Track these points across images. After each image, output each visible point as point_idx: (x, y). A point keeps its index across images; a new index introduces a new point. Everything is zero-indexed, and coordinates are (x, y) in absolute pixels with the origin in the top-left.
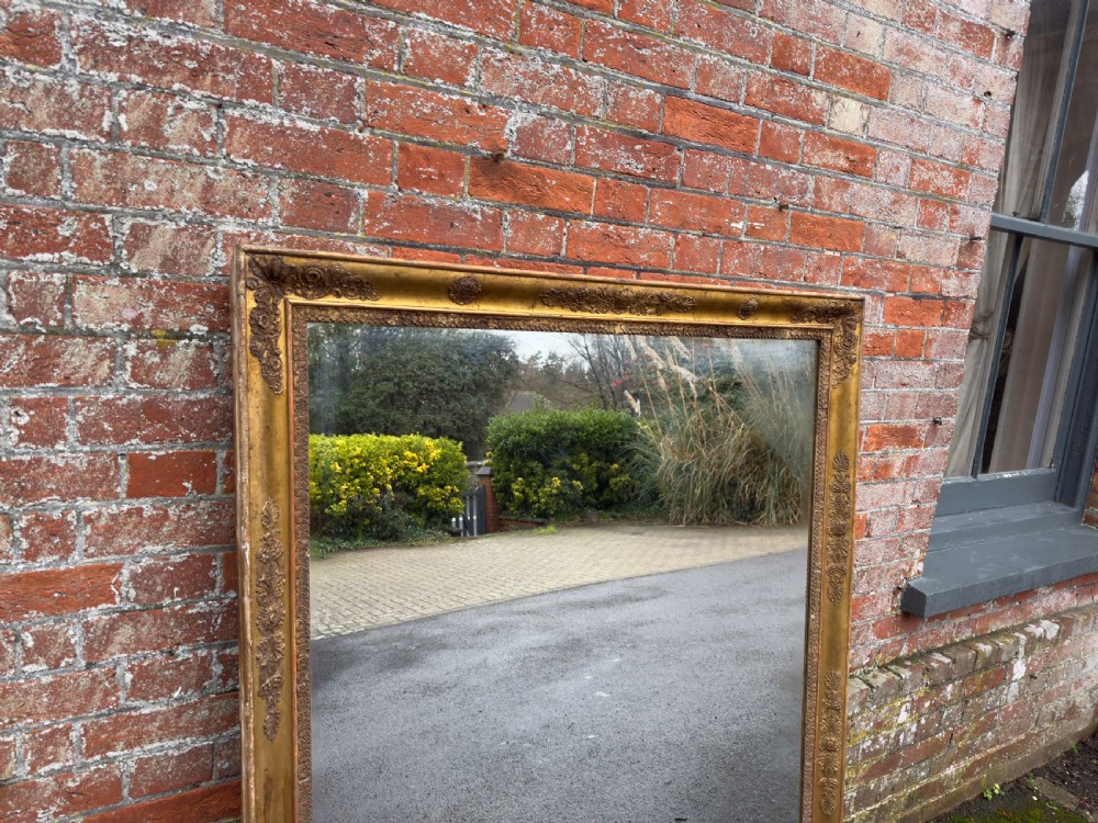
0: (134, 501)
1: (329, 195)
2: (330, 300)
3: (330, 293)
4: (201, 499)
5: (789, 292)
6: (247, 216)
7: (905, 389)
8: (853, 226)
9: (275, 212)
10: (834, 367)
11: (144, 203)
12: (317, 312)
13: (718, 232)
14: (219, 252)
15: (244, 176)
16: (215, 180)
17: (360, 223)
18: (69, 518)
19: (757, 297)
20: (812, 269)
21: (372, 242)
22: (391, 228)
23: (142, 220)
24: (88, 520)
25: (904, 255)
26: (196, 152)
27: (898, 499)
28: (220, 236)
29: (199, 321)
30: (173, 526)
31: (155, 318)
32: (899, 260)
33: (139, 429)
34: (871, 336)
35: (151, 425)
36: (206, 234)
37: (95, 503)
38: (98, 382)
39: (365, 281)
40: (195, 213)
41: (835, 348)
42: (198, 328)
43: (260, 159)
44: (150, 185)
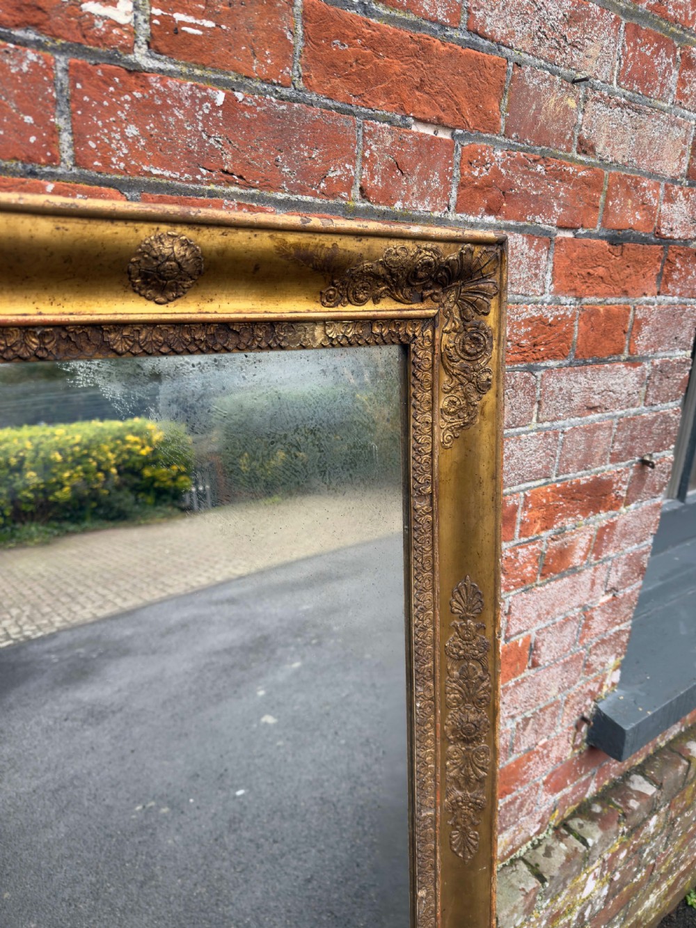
5: (294, 220)
7: (594, 417)
8: (478, 65)
10: (443, 403)
13: (36, 26)
20: (379, 167)
25: (592, 148)
27: (582, 596)
32: (581, 157)
34: (529, 322)
41: (445, 359)
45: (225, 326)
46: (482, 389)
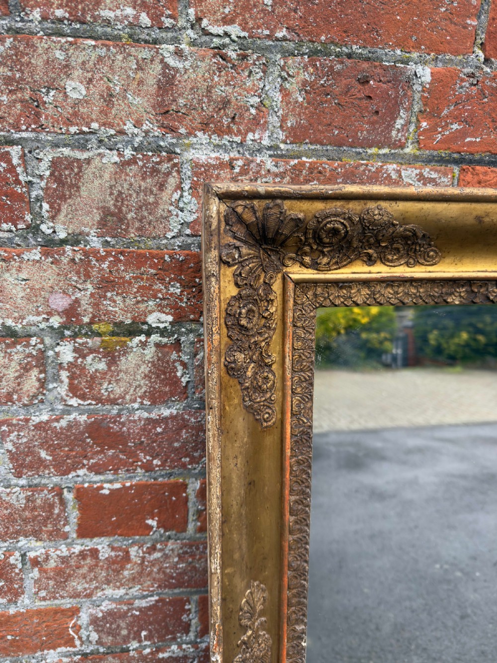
0: (87, 541)
1: (364, 82)
2: (357, 270)
3: (358, 257)
4: (169, 538)
6: (229, 131)
9: (274, 120)
11: (69, 122)
12: (334, 292)
14: (187, 197)
15: (224, 57)
16: (177, 70)
17: (412, 128)
18: (12, 560)
21: (429, 161)
22: (463, 134)
23: (66, 151)
24: (35, 562)
26: (145, 20)
28: (187, 171)
29: (161, 308)
30: (137, 569)
31: (96, 305)
33: (85, 457)
35: (102, 452)
36: (165, 166)
37: (39, 544)
38: (25, 400)
39: (420, 234)
40: (147, 132)
42: (159, 319)
43: (251, 24)
44: (75, 89)
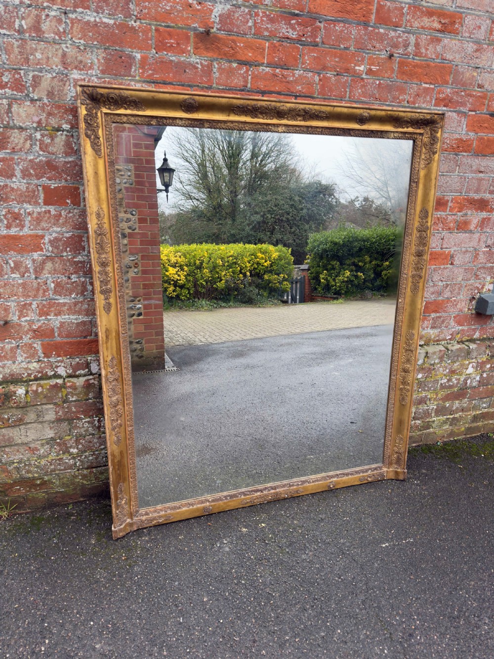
0: (46, 207)
1: (121, 57)
2: (122, 111)
3: (122, 107)
4: (75, 209)
5: (390, 108)
6: (83, 70)
7: (481, 175)
8: (444, 67)
9: (96, 67)
10: (423, 157)
11: (37, 65)
12: (116, 117)
13: (347, 73)
14: (72, 88)
15: (80, 49)
16: (67, 52)
17: (137, 72)
18: (21, 212)
19: (368, 111)
20: (412, 96)
21: (144, 82)
22: (153, 74)
23: (36, 73)
24: (29, 214)
25: (483, 86)
26: (57, 37)
28: (72, 81)
29: (66, 123)
30: (64, 220)
31: (47, 121)
32: (479, 90)
33: (45, 174)
34: (457, 139)
35: (50, 172)
36: (65, 79)
37: (30, 206)
38: (26, 151)
39: (137, 101)
40: (59, 69)
41: (425, 145)
42: (66, 126)
43: (86, 40)
44: (39, 55)
45: (372, 131)
46: (434, 153)
